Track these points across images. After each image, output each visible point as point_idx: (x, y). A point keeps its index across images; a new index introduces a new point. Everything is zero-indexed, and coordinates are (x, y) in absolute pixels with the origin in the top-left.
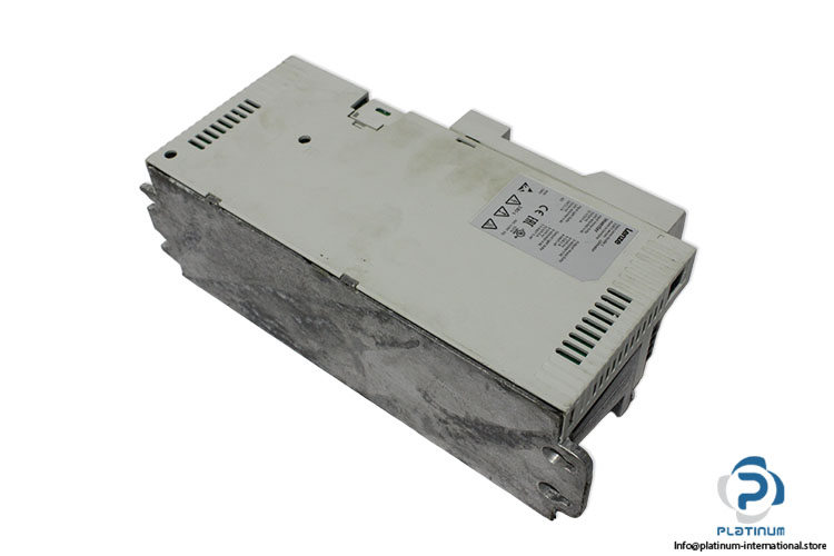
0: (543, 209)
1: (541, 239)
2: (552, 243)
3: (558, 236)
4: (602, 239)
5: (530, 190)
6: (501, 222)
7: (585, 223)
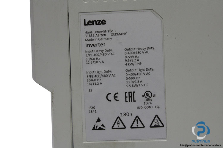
0: (111, 97)
1: (142, 77)
2: (140, 67)
3: (129, 67)
4: (108, 35)
5: (99, 120)
6: (147, 119)
7: (102, 58)
